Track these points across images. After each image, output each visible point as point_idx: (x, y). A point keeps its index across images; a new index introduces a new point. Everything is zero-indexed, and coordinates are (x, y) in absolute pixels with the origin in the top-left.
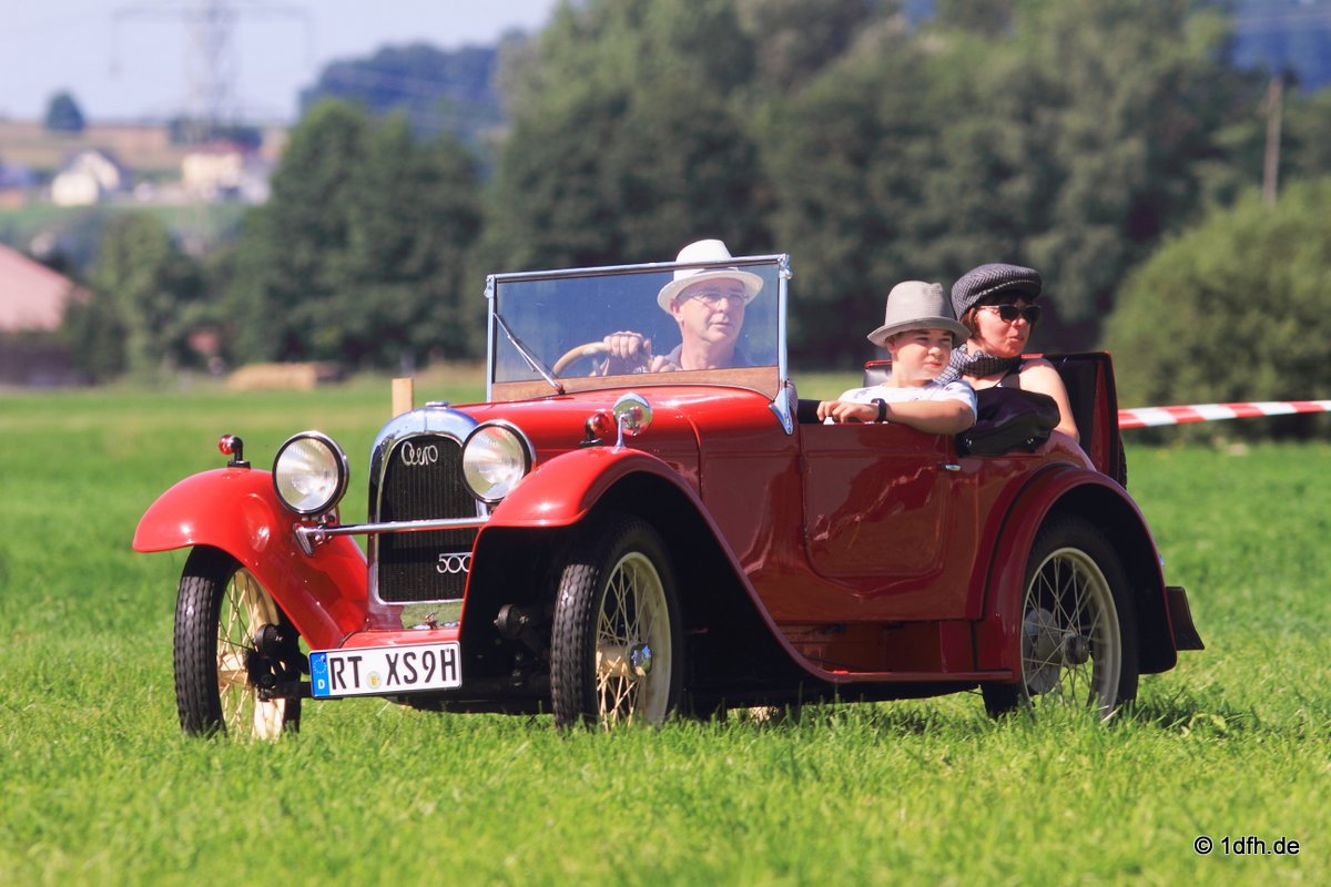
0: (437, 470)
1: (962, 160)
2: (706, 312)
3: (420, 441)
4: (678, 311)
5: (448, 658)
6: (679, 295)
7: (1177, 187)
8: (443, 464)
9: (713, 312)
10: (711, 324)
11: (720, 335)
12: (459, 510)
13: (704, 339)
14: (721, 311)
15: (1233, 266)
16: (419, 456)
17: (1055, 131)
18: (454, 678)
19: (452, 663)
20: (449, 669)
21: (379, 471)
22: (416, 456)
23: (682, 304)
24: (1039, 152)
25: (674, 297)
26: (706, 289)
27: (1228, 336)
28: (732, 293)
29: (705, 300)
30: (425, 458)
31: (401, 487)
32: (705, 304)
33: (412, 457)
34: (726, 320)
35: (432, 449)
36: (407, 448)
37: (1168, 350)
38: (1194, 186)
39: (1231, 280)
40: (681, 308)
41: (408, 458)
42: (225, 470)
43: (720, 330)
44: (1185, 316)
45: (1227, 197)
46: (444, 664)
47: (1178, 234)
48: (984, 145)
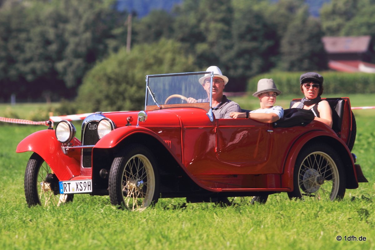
1: (37, 39)
3: (93, 123)
5: (89, 184)
7: (101, 47)
11: (214, 93)
15: (117, 70)
17: (64, 30)
18: (90, 189)
20: (89, 187)
21: (83, 131)
24: (59, 37)
27: (116, 92)
28: (216, 81)
30: (94, 127)
31: (88, 136)
33: (91, 127)
35: (95, 125)
36: (90, 125)
37: (99, 96)
38: (106, 47)
39: (117, 74)
42: (47, 130)
44: (104, 86)
45: (116, 50)
47: (101, 61)
48: (43, 35)
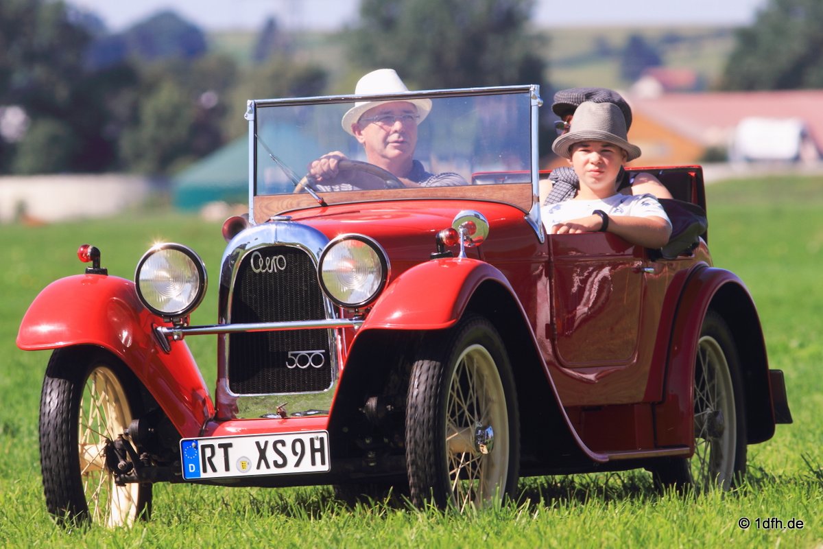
0: (286, 277)
2: (383, 133)
3: (269, 251)
4: (360, 134)
5: (317, 445)
6: (360, 119)
8: (291, 272)
9: (388, 135)
10: (388, 143)
11: (397, 152)
12: (307, 313)
13: (384, 157)
14: (396, 132)
16: (268, 265)
18: (323, 463)
19: (322, 450)
20: (318, 455)
21: (230, 278)
22: (264, 265)
23: (364, 128)
25: (355, 122)
26: (381, 113)
28: (404, 114)
29: (380, 123)
30: (273, 265)
31: (250, 291)
32: (381, 127)
33: (261, 266)
34: (401, 139)
35: (281, 259)
36: (256, 258)
40: (362, 132)
41: (257, 266)
42: (83, 276)
43: (396, 148)
46: (313, 451)
